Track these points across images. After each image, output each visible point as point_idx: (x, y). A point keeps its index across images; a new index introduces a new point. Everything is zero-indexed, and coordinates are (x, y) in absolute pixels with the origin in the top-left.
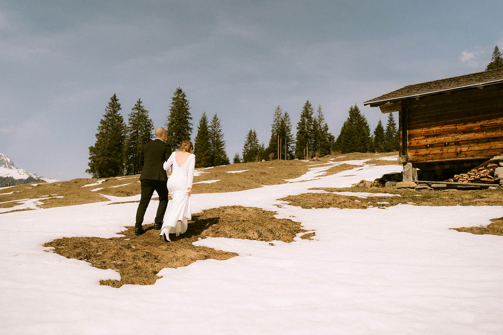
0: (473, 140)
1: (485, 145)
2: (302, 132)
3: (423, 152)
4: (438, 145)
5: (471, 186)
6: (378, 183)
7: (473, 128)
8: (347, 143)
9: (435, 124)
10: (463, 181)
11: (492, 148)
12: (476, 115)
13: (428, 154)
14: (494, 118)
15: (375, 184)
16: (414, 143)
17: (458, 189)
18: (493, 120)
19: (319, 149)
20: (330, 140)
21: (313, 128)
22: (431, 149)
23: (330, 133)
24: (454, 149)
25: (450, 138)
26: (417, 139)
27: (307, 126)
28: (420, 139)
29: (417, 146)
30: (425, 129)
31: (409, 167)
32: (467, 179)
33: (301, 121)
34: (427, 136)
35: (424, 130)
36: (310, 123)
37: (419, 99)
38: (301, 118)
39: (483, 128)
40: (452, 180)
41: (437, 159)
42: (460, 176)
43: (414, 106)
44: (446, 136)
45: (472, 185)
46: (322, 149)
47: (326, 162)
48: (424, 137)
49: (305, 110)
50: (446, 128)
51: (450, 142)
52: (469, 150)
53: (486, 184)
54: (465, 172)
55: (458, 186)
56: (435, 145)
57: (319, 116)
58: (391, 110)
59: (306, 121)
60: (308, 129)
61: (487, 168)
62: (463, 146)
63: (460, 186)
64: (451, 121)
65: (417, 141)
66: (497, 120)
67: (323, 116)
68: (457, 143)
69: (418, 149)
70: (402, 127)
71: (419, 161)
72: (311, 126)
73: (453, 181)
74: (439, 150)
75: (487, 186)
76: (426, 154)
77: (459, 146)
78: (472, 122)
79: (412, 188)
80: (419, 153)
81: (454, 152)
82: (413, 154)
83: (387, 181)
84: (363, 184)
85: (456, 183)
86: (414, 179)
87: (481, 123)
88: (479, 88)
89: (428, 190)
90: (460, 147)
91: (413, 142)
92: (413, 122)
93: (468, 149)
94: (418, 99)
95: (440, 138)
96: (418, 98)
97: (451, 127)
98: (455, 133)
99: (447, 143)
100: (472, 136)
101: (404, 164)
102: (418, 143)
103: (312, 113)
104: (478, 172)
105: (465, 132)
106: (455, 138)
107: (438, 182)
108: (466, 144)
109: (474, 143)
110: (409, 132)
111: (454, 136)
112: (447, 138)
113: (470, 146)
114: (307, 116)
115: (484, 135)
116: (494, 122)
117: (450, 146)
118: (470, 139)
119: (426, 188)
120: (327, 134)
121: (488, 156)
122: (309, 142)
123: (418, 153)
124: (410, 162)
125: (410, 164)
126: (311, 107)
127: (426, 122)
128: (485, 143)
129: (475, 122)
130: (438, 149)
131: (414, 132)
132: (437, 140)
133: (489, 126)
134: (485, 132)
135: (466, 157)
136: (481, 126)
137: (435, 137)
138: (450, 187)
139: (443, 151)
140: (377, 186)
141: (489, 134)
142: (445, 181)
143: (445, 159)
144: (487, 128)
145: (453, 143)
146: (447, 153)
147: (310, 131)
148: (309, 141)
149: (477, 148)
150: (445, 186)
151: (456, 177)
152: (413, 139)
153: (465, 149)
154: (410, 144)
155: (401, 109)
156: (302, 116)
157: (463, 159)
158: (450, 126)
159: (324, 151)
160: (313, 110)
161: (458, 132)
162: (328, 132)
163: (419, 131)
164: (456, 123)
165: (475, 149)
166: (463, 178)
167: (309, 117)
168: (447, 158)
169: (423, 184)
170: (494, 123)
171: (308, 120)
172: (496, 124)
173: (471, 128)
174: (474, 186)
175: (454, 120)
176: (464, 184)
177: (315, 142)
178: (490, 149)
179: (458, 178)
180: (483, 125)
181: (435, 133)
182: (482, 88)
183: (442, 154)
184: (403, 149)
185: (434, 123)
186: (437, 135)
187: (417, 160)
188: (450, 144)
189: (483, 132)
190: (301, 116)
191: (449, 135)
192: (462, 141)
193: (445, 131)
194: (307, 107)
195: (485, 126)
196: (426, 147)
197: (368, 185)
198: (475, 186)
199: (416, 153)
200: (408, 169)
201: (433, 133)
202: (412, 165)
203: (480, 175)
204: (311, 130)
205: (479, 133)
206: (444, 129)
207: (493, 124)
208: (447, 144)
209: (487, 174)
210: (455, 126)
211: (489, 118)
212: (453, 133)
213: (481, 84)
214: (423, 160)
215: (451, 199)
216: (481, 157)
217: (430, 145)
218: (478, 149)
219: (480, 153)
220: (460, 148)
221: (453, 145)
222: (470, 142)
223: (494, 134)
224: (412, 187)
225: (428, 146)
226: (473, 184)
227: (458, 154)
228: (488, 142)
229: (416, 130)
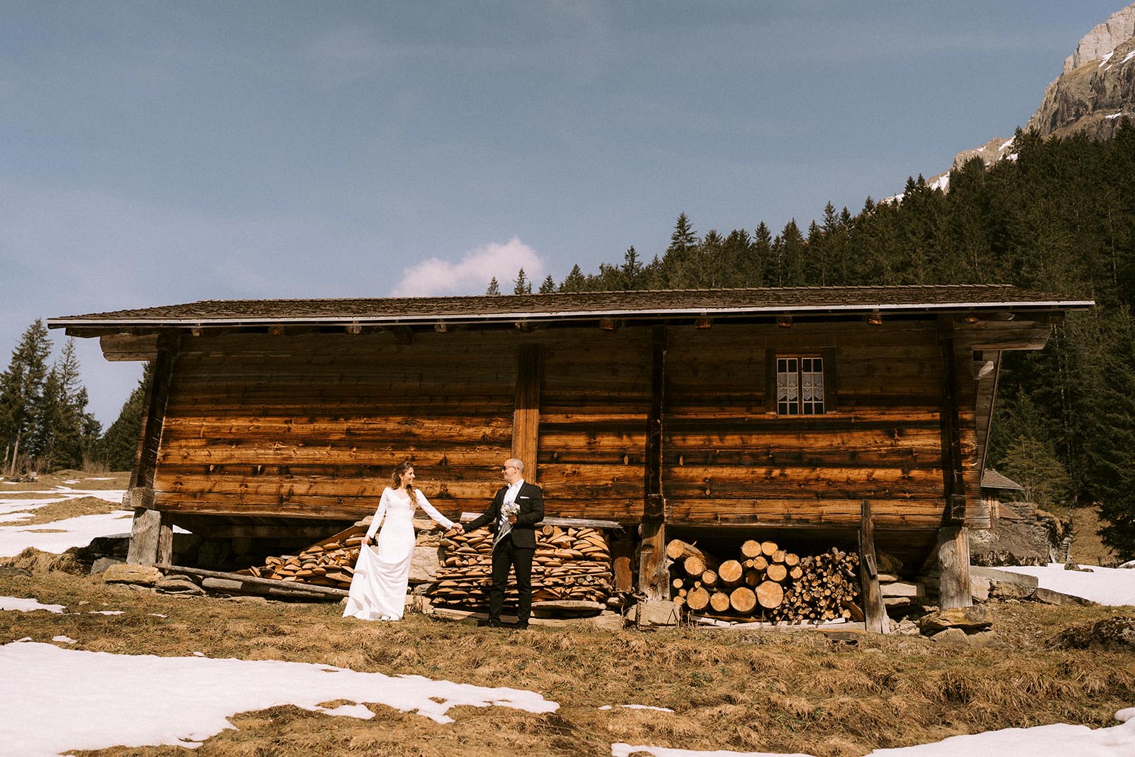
0: (324, 466)
1: (352, 483)
2: (9, 400)
3: (195, 483)
4: (237, 469)
5: (304, 592)
6: (73, 560)
7: (330, 434)
8: (126, 444)
9: (238, 410)
10: (284, 576)
11: (365, 494)
12: (342, 402)
13: (206, 490)
14: (381, 416)
15: (64, 563)
16: (176, 454)
17: (269, 596)
18: (379, 419)
19: (52, 453)
20: (87, 433)
21: (44, 393)
22: (217, 477)
23: (91, 413)
24: (274, 485)
25: (268, 454)
26: (185, 446)
27: (27, 387)
28: (193, 447)
29: (182, 465)
30: (209, 419)
31: (149, 524)
32: (295, 571)
33: (9, 371)
34: (213, 441)
35: (210, 422)
36: (36, 380)
37: (201, 334)
38: (13, 364)
39: (354, 438)
40: (257, 570)
41: (227, 508)
42: (278, 562)
43: (193, 353)
44: (261, 447)
45: (306, 590)
46: (59, 452)
47: (48, 487)
48: (203, 442)
49: (27, 343)
50: (264, 425)
51: (269, 465)
52: (311, 492)
53: (338, 590)
54: (294, 551)
55: (272, 590)
56: (229, 468)
57: (65, 366)
58: (130, 353)
59: (27, 372)
60: (27, 393)
61: (346, 546)
62: (297, 478)
63: (276, 590)
64: (278, 406)
65: (183, 452)
66: (387, 420)
67: (76, 366)
68: (285, 470)
69: (185, 473)
70: (148, 407)
71: (180, 509)
72: (36, 388)
73: (259, 574)
74: (238, 484)
75: (338, 595)
76: (202, 492)
77: (287, 478)
78: (329, 418)
79: (145, 585)
80: (184, 487)
81: (275, 495)
82: (168, 486)
83: (99, 558)
84: (29, 560)
85: (266, 581)
86: (158, 558)
87: (350, 424)
88: (350, 331)
89: (190, 594)
90: (290, 482)
91: (174, 452)
92: (182, 398)
93: (309, 489)
94: (198, 334)
95: (244, 451)
96: (199, 330)
97: (277, 424)
98: (284, 442)
99: (259, 467)
100: (322, 455)
101: (139, 512)
102: (185, 457)
103: (46, 355)
104: (323, 555)
105: (307, 442)
106: (282, 454)
107: (219, 573)
108: (306, 475)
109: (326, 475)
110: (166, 422)
111: (279, 449)
112: (262, 452)
113: (315, 483)
114: (31, 361)
115: (351, 456)
116: (379, 426)
117: (268, 474)
118: (318, 462)
119: (186, 588)
120: (81, 415)
121: (353, 513)
122: (25, 429)
123: (181, 484)
124: (157, 508)
125: (156, 515)
126: (45, 338)
127: (217, 402)
128: (351, 477)
129: (335, 418)
130: (236, 481)
131: (181, 424)
132: (236, 456)
133: (366, 435)
134: (355, 449)
135: (301, 509)
136: (348, 431)
137: (234, 447)
138: (250, 589)
139: (246, 486)
140: (67, 569)
141: (366, 456)
142: (239, 574)
143: (249, 509)
144: (361, 438)
145: (275, 469)
146: (257, 493)
147: (32, 401)
148: (26, 426)
149: (329, 488)
150: (239, 585)
151: (270, 564)
152: (174, 444)
153: (300, 488)
154: (164, 457)
155: (155, 355)
156: (16, 358)
157: (294, 514)
158: (276, 422)
159: (64, 459)
160: (51, 346)
161: (291, 439)
162: (86, 410)
163: (193, 423)
164: (289, 415)
165: (326, 492)
166: (286, 568)
167: (37, 365)
168: (254, 509)
169: (178, 576)
170: (379, 429)
171: (31, 371)
172: (384, 430)
173: (325, 433)
174: (309, 593)
175: (287, 406)
176: (284, 584)
177: (44, 434)
178: (360, 495)
179: (273, 565)
180: (354, 429)
181: (235, 434)
182: (358, 332)
183: (242, 495)
184: (142, 469)
185: (236, 407)
186: (237, 442)
187: (175, 506)
188: (267, 469)
189: (352, 448)
190: (14, 358)
191: (267, 444)
192: (298, 466)
193: (259, 433)
194: (35, 336)
195: (358, 432)
196: (206, 470)
197: (44, 563)
198: (311, 591)
199: (176, 483)
200: (145, 528)
201: (231, 433)
202: (159, 517)
203: (327, 564)
204: (37, 399)
205: (342, 451)
206: (258, 427)
207: (376, 429)
208: (259, 469)
209: (343, 562)
210: (286, 422)
211: (369, 415)
212: (278, 441)
213: (355, 319)
214: (190, 506)
215: (193, 631)
216: (337, 515)
217: (216, 466)
218: (332, 492)
219: (335, 504)
220: (290, 485)
221: (273, 474)
222: (317, 470)
223: (374, 456)
224: (146, 580)
225: (212, 468)
226: (305, 586)
227: (282, 499)
228: (358, 477)
229: (188, 419)
